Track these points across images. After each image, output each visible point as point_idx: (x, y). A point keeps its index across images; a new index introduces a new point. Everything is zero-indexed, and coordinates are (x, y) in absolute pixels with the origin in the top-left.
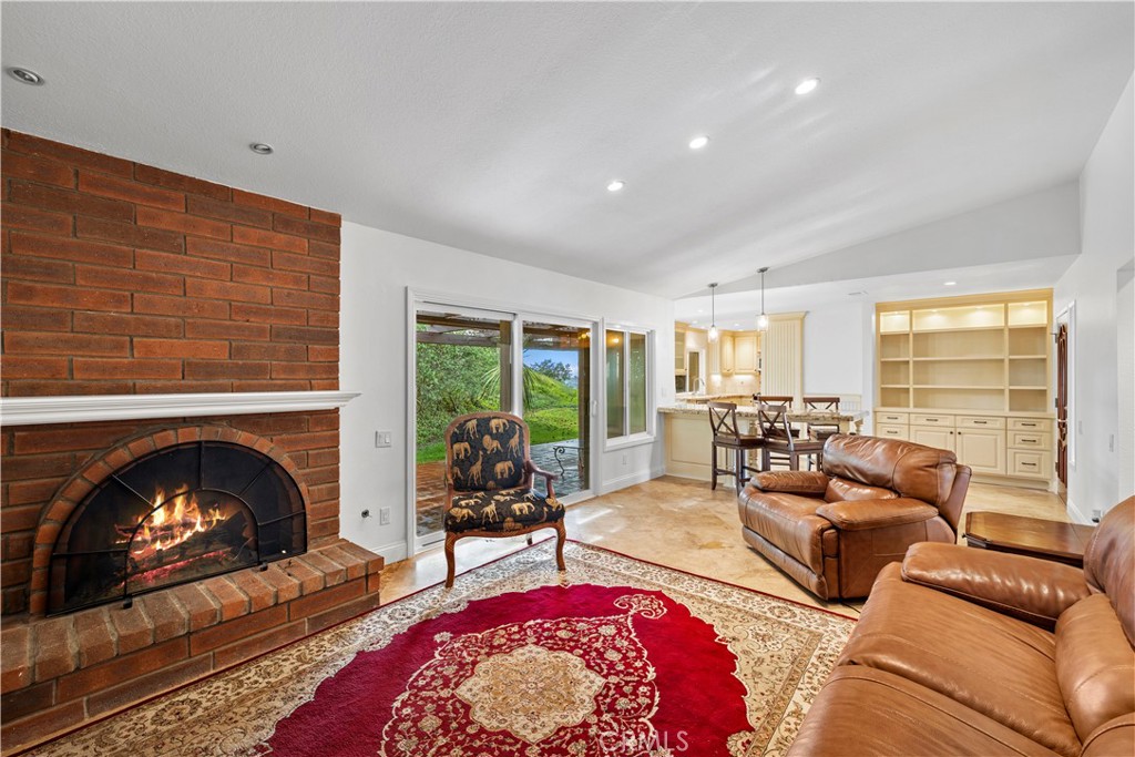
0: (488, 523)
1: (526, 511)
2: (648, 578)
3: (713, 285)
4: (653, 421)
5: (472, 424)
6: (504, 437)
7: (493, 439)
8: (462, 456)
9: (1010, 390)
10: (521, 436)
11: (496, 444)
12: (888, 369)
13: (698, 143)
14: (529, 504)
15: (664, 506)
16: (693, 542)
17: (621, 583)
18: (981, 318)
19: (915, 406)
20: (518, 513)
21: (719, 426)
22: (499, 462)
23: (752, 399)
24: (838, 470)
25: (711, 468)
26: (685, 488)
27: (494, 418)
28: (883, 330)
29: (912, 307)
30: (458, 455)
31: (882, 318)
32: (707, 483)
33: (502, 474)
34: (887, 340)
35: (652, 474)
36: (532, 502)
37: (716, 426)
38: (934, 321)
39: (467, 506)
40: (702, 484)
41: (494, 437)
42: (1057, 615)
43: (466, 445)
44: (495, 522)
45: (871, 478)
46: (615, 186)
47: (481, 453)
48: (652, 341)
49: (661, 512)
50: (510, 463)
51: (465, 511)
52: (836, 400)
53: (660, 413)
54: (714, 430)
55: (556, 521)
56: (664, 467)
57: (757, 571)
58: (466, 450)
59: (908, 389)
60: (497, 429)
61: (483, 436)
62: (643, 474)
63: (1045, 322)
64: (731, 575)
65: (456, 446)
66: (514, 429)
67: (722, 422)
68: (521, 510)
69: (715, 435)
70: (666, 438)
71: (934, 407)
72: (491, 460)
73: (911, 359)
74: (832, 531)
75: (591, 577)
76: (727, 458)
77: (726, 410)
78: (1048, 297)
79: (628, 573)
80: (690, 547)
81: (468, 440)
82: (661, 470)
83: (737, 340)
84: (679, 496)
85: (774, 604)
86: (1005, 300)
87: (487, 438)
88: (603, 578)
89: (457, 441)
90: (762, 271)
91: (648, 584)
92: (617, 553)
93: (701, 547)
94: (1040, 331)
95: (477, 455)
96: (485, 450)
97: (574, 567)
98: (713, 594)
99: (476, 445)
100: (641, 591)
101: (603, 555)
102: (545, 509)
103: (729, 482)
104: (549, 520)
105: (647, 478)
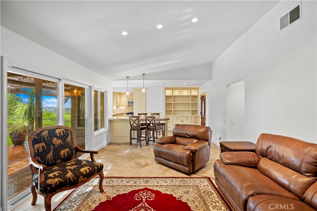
0: (70, 182)
1: (88, 171)
2: (138, 184)
3: (128, 77)
4: (107, 123)
5: (45, 133)
6: (63, 137)
7: (58, 139)
8: (41, 150)
9: (192, 110)
10: (72, 136)
11: (60, 141)
12: (167, 105)
13: (160, 27)
14: (87, 167)
15: (119, 154)
16: (140, 166)
17: (131, 190)
18: (185, 93)
19: (173, 115)
20: (85, 173)
21: (133, 124)
22: (62, 150)
23: (126, 114)
24: (179, 135)
25: (130, 138)
26: (121, 146)
27: (57, 129)
28: (166, 95)
29: (173, 89)
30: (38, 150)
31: (166, 92)
32: (128, 143)
33: (64, 155)
34: (167, 97)
35: (107, 143)
36: (88, 166)
37: (132, 124)
38: (176, 93)
39: (55, 177)
40: (126, 144)
41: (58, 138)
42: (257, 164)
43: (43, 144)
44: (74, 181)
45: (191, 136)
46: (125, 33)
47: (52, 147)
48: (107, 95)
49: (121, 157)
50: (68, 150)
51: (56, 180)
52: (159, 114)
53: (109, 120)
54: (131, 125)
55: (100, 172)
56: (110, 139)
57: (165, 170)
58: (43, 147)
59: (172, 110)
60: (60, 134)
61: (52, 138)
62: (105, 143)
63: (197, 94)
64: (160, 174)
65: (36, 146)
66: (68, 133)
67: (134, 122)
68: (86, 171)
69: (131, 127)
70: (111, 129)
71: (176, 115)
72: (57, 150)
73: (172, 102)
74: (191, 153)
75: (117, 191)
76: (135, 134)
77: (136, 118)
78: (198, 89)
79: (129, 184)
80: (140, 168)
81: (44, 141)
82: (109, 141)
83: (121, 95)
84: (122, 149)
85: (180, 180)
86: (190, 89)
87: (55, 139)
88: (122, 190)
89: (37, 143)
90: (144, 74)
91: (140, 186)
92: (119, 178)
93: (144, 166)
94: (196, 97)
95: (50, 148)
96: (54, 145)
97: (107, 189)
98: (162, 183)
99: (49, 143)
100: (140, 190)
101: (114, 180)
102: (96, 168)
103: (134, 142)
104: (97, 172)
105: (106, 145)
